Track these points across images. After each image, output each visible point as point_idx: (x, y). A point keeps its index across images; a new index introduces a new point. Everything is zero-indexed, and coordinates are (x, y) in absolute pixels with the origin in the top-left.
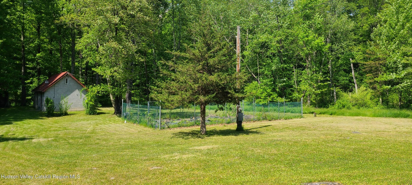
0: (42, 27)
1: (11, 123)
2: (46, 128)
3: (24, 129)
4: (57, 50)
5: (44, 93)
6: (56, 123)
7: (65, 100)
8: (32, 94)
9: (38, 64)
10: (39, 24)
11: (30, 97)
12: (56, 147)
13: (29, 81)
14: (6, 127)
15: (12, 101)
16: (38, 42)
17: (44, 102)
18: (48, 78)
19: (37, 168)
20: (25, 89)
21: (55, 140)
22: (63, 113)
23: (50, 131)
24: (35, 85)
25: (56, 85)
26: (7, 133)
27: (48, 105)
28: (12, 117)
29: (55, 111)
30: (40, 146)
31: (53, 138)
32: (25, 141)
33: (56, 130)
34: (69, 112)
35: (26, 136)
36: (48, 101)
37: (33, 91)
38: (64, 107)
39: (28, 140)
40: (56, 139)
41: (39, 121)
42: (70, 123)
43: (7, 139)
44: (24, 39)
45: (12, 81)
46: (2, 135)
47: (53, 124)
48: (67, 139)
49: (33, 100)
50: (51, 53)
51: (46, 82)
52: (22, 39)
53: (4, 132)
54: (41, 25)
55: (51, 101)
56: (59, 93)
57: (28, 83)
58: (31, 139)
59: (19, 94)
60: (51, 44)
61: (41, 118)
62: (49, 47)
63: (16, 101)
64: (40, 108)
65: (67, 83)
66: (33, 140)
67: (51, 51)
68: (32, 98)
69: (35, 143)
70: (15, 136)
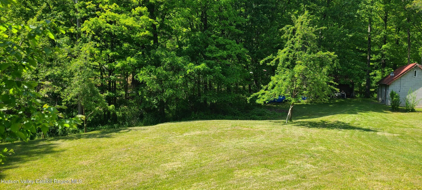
0: (389, 16)
1: (356, 113)
2: (390, 123)
3: (368, 120)
4: (405, 40)
5: (388, 86)
6: (402, 119)
7: (413, 94)
8: (376, 87)
9: (383, 55)
10: (386, 13)
11: (373, 90)
12: (403, 144)
13: (373, 73)
14: (352, 116)
15: (357, 92)
16: (384, 33)
17: (389, 95)
18: (393, 70)
19: (384, 162)
20: (369, 81)
21: (401, 137)
22: (410, 109)
23: (395, 126)
24: (379, 77)
25: (402, 78)
26: (353, 122)
27: (393, 99)
28: (356, 108)
29: (400, 105)
30: (384, 140)
31: (399, 135)
32: (370, 133)
33: (402, 127)
34: (416, 108)
35: (371, 128)
36: (392, 95)
37: (377, 83)
38: (411, 102)
39: (372, 132)
40: (403, 136)
41: (383, 115)
42: (418, 121)
43: (353, 128)
44: (371, 31)
45: (358, 72)
46: (349, 124)
47: (397, 120)
48: (415, 138)
49: (376, 93)
50: (397, 43)
51: (391, 75)
52: (369, 31)
53: (350, 120)
54: (388, 14)
55: (397, 95)
56: (405, 87)
57: (372, 75)
58: (376, 131)
59: (363, 85)
60: (398, 34)
61: (385, 111)
62: (396, 36)
63: (360, 92)
64: (384, 101)
65: (415, 76)
66: (378, 133)
67: (397, 41)
68: (375, 90)
69: (380, 136)
70: (360, 126)
